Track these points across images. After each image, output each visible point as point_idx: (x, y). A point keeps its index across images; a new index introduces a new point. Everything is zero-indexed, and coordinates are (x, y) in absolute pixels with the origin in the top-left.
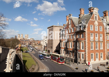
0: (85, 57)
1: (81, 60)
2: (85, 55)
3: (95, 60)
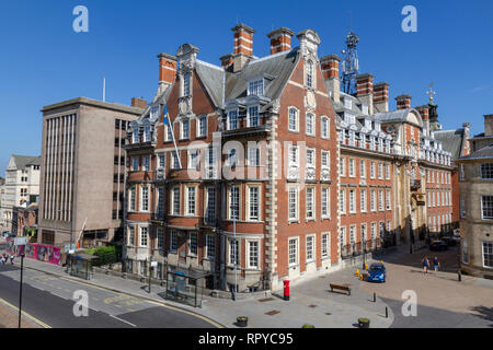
0: (266, 257)
1: (243, 275)
2: (265, 248)
3: (303, 269)
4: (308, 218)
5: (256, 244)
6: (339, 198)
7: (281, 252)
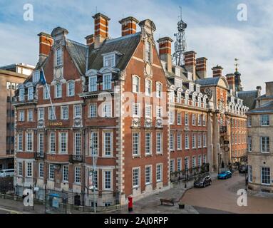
0: (116, 182)
1: (100, 195)
2: (116, 176)
3: (143, 188)
4: (147, 154)
5: (109, 173)
6: (169, 139)
7: (127, 178)
